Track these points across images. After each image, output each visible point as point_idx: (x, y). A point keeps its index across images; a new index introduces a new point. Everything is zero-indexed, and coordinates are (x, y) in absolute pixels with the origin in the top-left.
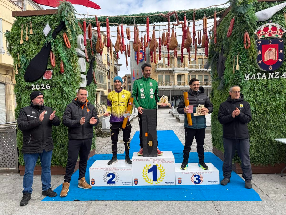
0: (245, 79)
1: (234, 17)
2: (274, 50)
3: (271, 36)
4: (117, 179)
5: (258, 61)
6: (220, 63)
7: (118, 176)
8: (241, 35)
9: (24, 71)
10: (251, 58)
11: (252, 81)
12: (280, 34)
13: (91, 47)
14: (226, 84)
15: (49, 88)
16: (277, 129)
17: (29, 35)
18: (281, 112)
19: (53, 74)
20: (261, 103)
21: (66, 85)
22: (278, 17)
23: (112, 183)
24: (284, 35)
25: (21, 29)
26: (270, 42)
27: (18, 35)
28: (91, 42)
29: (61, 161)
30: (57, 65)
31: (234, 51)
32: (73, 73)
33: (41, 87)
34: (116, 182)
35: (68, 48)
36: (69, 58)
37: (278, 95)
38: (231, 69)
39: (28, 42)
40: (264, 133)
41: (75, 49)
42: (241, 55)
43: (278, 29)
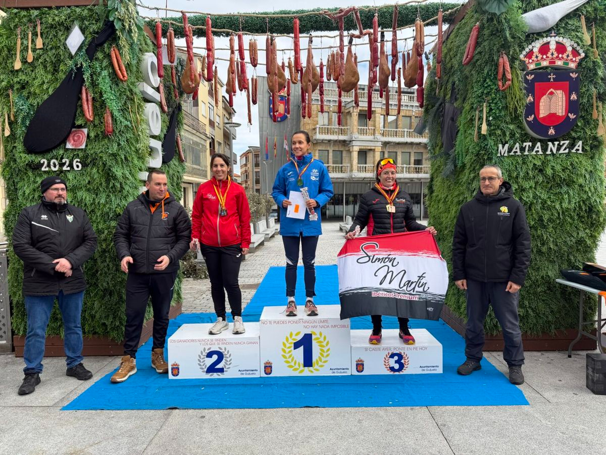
0: (499, 155)
1: (478, 23)
2: (560, 95)
3: (555, 64)
4: (228, 363)
5: (527, 116)
6: (448, 120)
7: (230, 355)
8: (493, 60)
9: (24, 129)
10: (511, 109)
11: (513, 159)
12: (573, 62)
13: (173, 82)
14: (459, 164)
15: (80, 169)
16: (561, 259)
17: (34, 50)
18: (571, 224)
19: (88, 136)
20: (532, 204)
21: (117, 162)
22: (569, 24)
23: (216, 372)
24: (581, 63)
25: (16, 35)
26: (552, 77)
27: (9, 50)
28: (174, 70)
29: (107, 326)
30: (98, 117)
31: (478, 94)
32: (132, 136)
33: (62, 165)
34: (225, 369)
35: (122, 81)
36: (123, 102)
37: (565, 189)
38: (470, 133)
39: (32, 64)
40: (537, 266)
41: (138, 83)
42: (492, 103)
43: (569, 49)
